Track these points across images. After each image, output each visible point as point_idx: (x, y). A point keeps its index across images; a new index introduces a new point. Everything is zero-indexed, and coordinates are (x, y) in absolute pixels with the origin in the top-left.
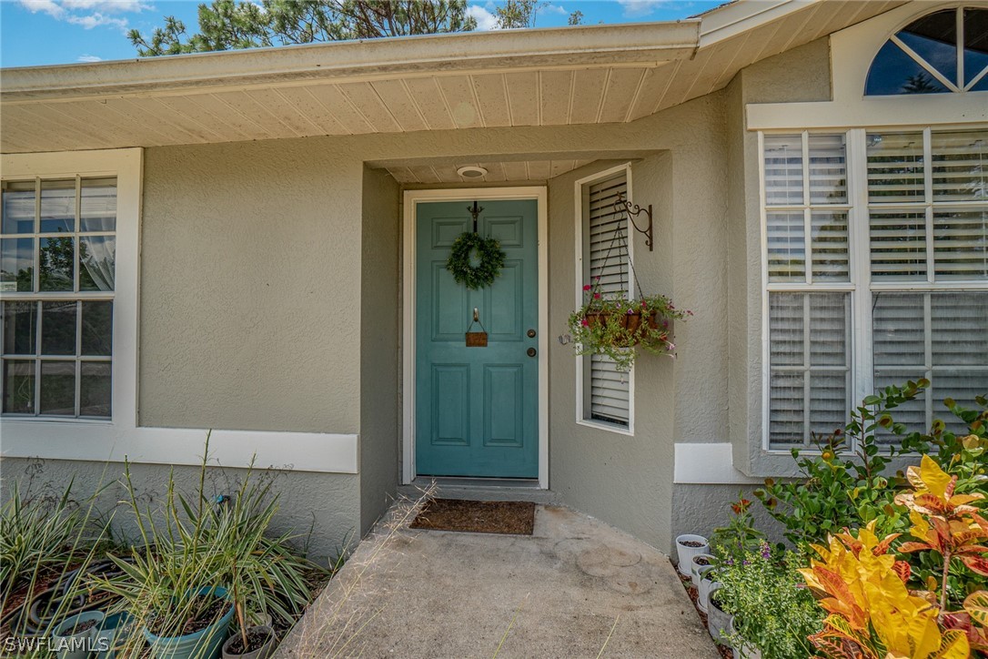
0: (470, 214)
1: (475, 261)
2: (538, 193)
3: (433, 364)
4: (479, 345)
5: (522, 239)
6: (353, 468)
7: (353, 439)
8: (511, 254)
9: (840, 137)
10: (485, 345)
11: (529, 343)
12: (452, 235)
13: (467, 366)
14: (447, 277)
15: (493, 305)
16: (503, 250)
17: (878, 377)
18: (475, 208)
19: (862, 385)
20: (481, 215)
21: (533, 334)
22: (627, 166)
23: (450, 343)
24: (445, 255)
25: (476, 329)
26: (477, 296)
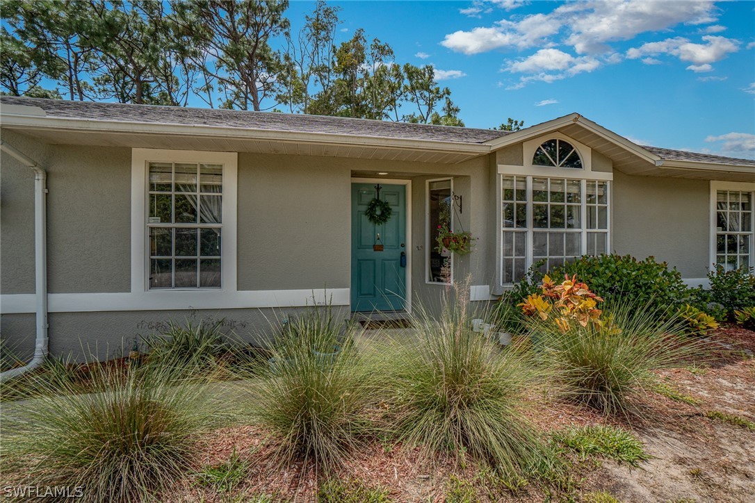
0: (375, 190)
1: (378, 212)
2: (408, 183)
3: (358, 260)
4: (380, 250)
5: (398, 203)
6: (348, 303)
7: (349, 290)
8: (394, 209)
9: (525, 178)
10: (382, 250)
11: (402, 249)
12: (368, 199)
13: (374, 260)
14: (365, 219)
15: (386, 232)
16: (391, 207)
17: (534, 260)
18: (378, 187)
19: (530, 263)
20: (381, 190)
21: (403, 246)
22: (451, 178)
23: (367, 250)
24: (364, 208)
25: (378, 243)
26: (379, 227)
